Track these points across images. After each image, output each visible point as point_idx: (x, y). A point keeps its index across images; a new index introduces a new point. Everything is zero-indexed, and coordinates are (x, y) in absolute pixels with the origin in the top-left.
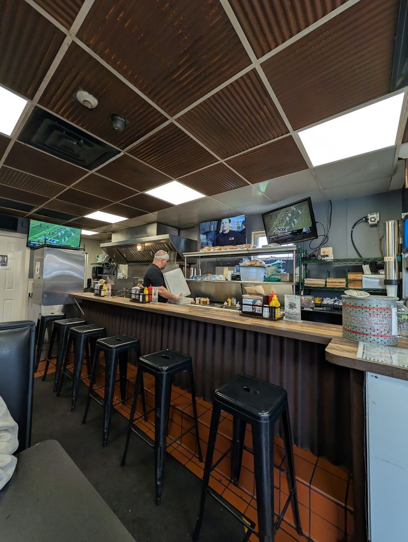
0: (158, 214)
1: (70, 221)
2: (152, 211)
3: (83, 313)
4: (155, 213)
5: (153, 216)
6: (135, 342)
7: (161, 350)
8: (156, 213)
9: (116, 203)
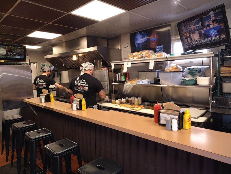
0: (87, 30)
1: (17, 40)
2: (81, 27)
3: (36, 114)
4: (83, 29)
5: (83, 31)
6: (75, 147)
7: (96, 158)
8: (85, 28)
9: (49, 24)
